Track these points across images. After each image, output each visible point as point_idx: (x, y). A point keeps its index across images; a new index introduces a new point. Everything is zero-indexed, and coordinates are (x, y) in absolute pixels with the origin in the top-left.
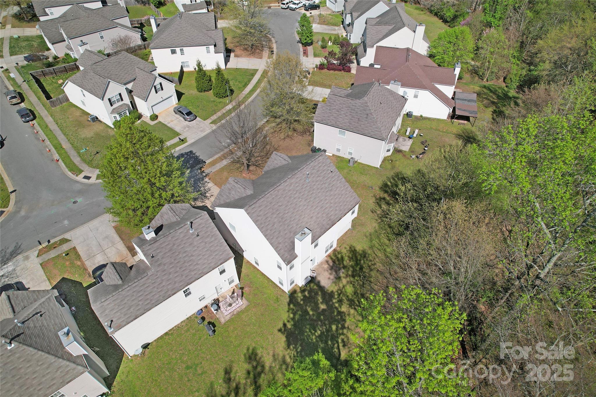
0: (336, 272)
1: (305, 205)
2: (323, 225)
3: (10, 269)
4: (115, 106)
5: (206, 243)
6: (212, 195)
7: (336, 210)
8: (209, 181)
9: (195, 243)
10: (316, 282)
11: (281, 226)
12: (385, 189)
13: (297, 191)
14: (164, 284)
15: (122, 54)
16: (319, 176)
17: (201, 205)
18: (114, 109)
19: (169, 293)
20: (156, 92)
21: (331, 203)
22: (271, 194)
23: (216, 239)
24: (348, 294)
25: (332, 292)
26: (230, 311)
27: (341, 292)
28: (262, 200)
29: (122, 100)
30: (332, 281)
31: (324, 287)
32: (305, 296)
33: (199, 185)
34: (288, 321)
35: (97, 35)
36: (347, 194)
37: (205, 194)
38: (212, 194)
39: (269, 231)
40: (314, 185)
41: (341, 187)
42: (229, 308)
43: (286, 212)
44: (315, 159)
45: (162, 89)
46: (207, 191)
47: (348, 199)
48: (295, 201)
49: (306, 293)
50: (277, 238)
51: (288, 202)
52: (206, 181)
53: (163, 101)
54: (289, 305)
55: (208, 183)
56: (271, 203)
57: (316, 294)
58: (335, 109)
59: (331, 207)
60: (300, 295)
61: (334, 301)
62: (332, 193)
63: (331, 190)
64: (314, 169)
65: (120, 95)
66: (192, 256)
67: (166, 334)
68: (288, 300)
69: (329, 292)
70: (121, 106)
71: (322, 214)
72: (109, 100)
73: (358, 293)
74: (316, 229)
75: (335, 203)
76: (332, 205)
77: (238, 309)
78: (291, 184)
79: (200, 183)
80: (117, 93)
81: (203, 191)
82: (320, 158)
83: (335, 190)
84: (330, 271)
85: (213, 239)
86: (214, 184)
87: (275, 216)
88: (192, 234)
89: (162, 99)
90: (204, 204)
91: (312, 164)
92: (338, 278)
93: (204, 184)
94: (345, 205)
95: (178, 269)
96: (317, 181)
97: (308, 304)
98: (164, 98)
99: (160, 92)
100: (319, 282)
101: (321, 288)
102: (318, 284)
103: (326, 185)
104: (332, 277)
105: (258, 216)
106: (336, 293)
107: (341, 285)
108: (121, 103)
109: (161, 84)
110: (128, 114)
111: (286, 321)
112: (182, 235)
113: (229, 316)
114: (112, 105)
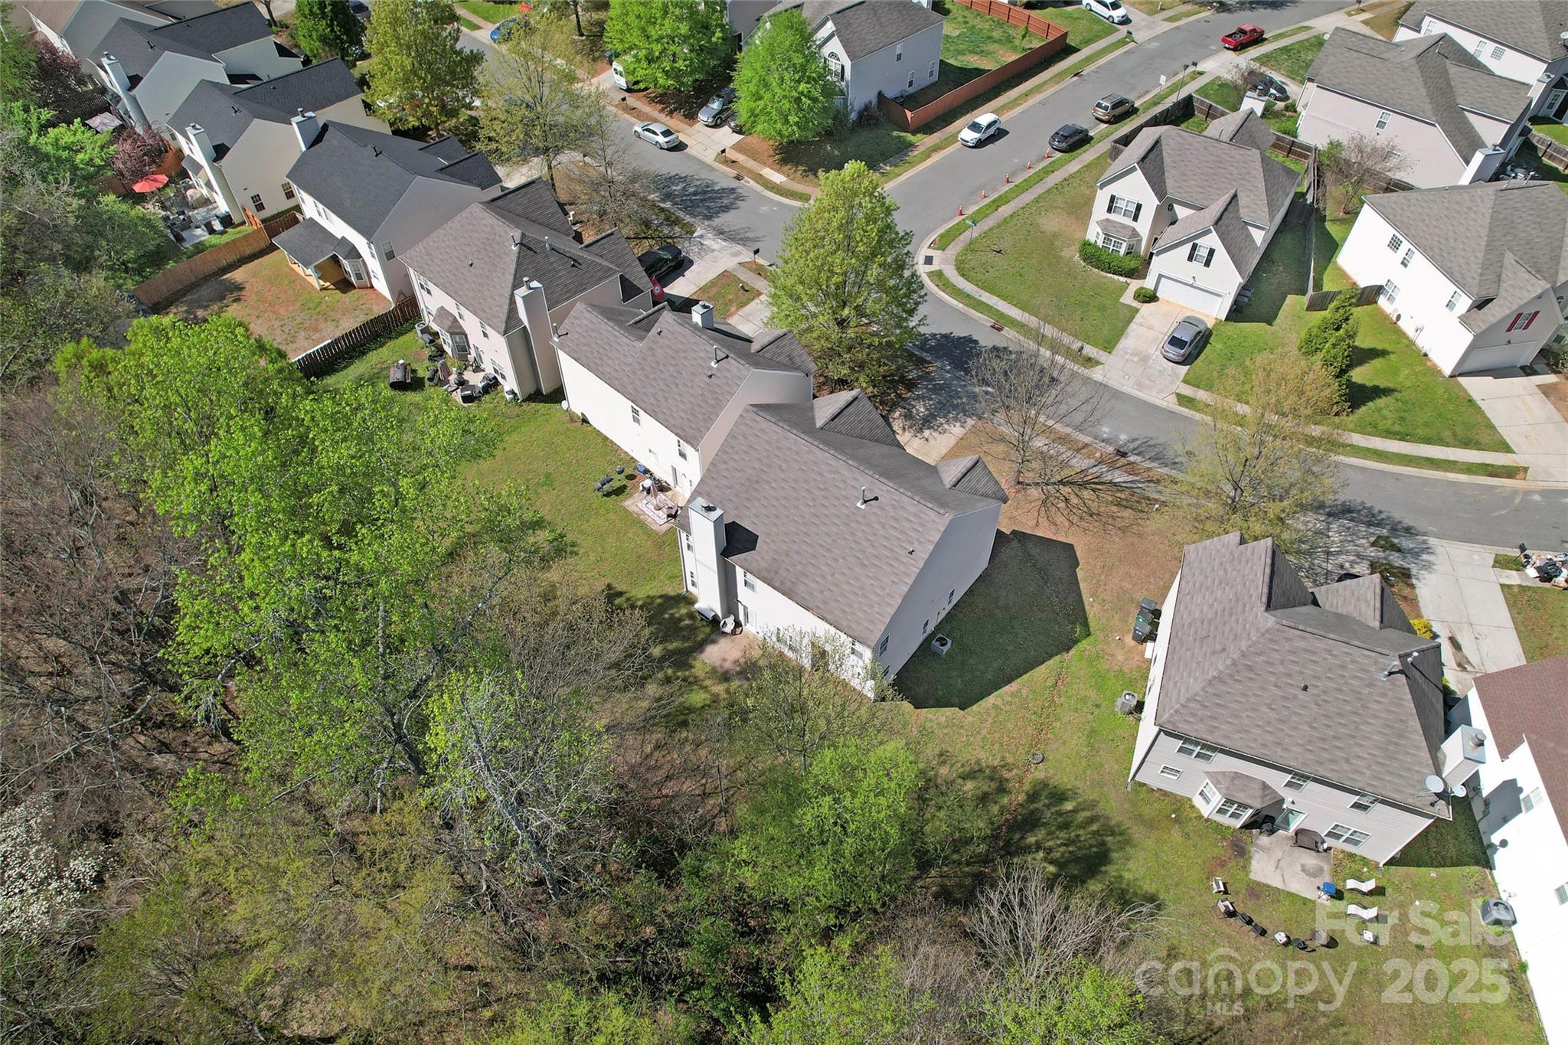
0: (739, 673)
1: (803, 517)
2: (776, 572)
3: (716, 247)
4: (1113, 217)
5: (702, 395)
7: (822, 592)
8: (967, 425)
9: (697, 380)
10: (713, 636)
11: (743, 485)
12: (1045, 793)
13: (826, 489)
14: (627, 369)
15: (1249, 152)
16: (883, 525)
18: (1107, 220)
19: (617, 383)
20: (1190, 258)
21: (833, 575)
22: (795, 442)
23: (713, 406)
24: (685, 696)
25: (691, 667)
26: (645, 509)
27: (691, 683)
28: (777, 429)
29: (1135, 218)
30: (717, 664)
31: (702, 652)
32: (680, 620)
34: (628, 599)
35: (1376, 113)
36: (872, 607)
39: (724, 466)
40: (858, 522)
41: (883, 589)
42: (652, 508)
43: (773, 485)
44: (922, 501)
45: (1207, 264)
46: (936, 430)
47: (860, 614)
48: (802, 493)
49: (687, 622)
50: (717, 486)
51: (795, 480)
52: (964, 421)
53: (1191, 286)
54: (661, 597)
55: (962, 425)
56: (778, 448)
57: (685, 639)
58: (1226, 572)
59: (824, 577)
60: (684, 611)
61: (670, 671)
62: (857, 569)
63: (863, 565)
64: (895, 508)
65: (1139, 207)
66: (677, 385)
67: (606, 438)
68: (672, 594)
69: (691, 661)
70: (1124, 226)
71: (800, 563)
72: (1113, 198)
73: (688, 714)
74: (763, 558)
75: (837, 585)
76: (830, 578)
77: (649, 520)
78: (837, 472)
80: (1137, 200)
82: (932, 514)
83: (867, 576)
84: (742, 660)
85: (712, 402)
86: (962, 435)
87: (757, 466)
88: (711, 368)
89: (1191, 281)
91: (905, 499)
92: (726, 677)
93: (956, 419)
94: (844, 612)
95: (652, 377)
96: (869, 525)
97: (662, 628)
98: (1198, 284)
99: (1197, 266)
100: (714, 642)
101: (700, 646)
102: (709, 640)
103: (870, 550)
104: (728, 665)
105: (744, 436)
106: (687, 673)
107: (708, 683)
108: (1129, 222)
109: (1212, 252)
110: (1122, 251)
111: (628, 595)
112: (702, 355)
113: (636, 509)
114: (1109, 210)
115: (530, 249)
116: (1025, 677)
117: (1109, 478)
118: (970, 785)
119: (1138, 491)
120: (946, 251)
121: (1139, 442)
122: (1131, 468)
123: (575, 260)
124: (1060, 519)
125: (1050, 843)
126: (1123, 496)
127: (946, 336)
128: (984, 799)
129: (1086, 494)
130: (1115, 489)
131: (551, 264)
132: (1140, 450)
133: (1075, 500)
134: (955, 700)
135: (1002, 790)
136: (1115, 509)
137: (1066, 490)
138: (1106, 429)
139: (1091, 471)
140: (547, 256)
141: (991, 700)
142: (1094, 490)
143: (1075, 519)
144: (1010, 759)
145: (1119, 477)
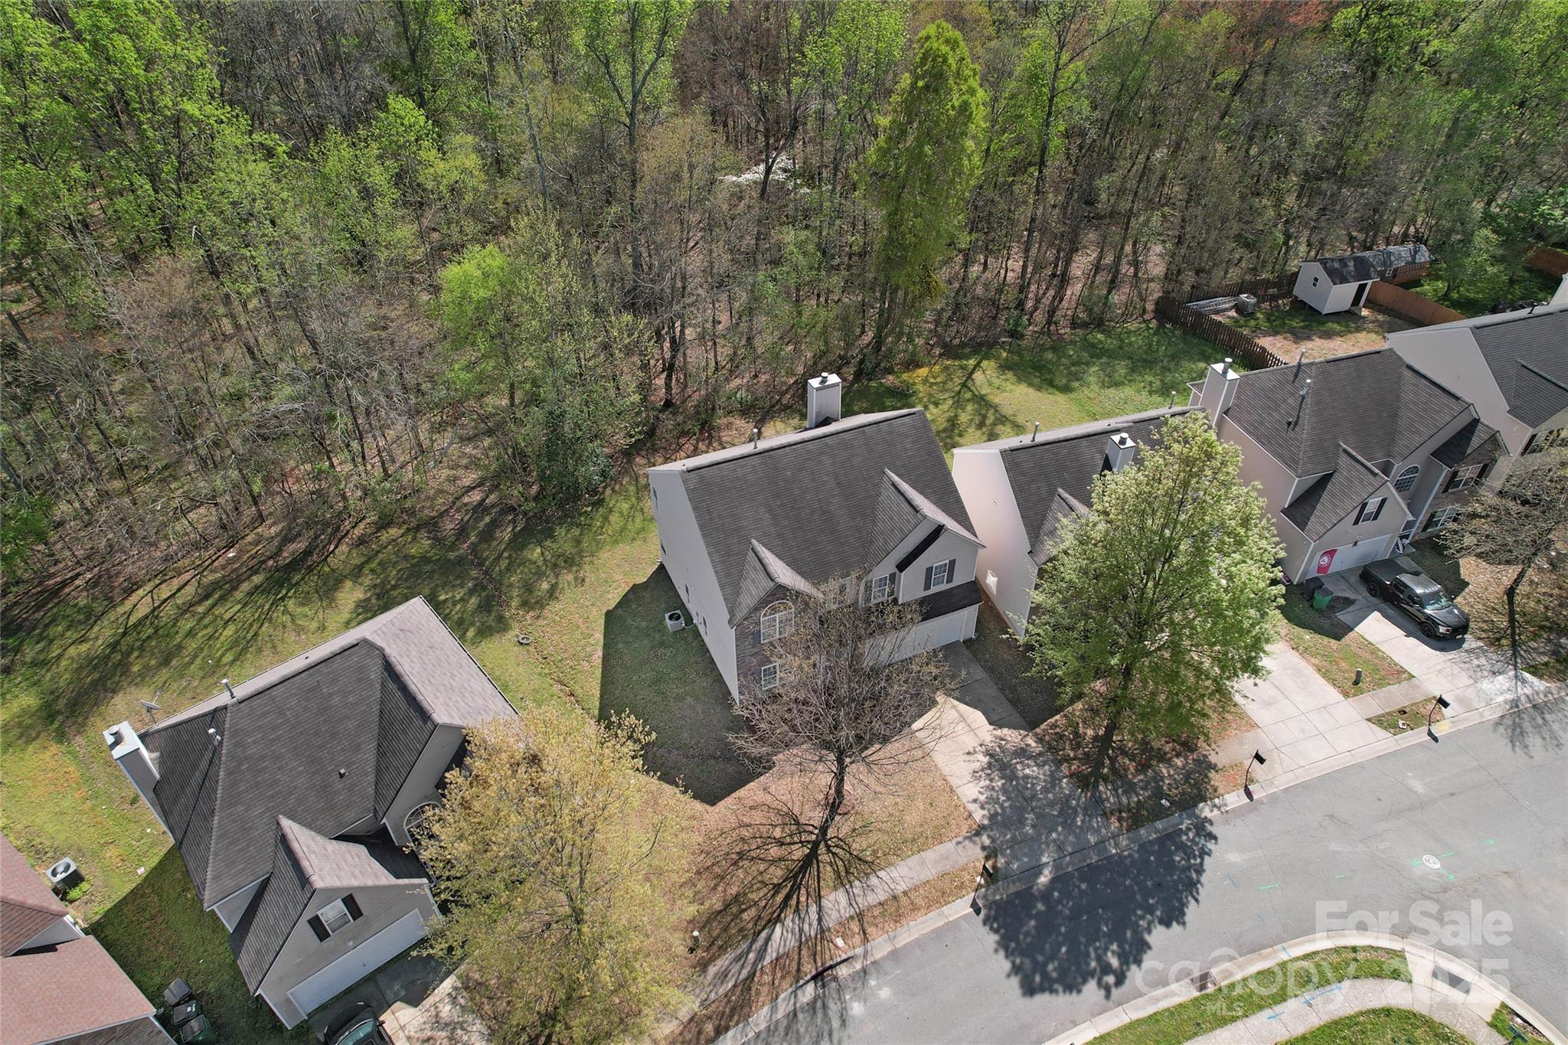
6: (969, 753)
8: (972, 807)
12: (494, 626)
17: (1006, 731)
33: (1009, 799)
37: (990, 764)
38: (968, 758)
46: (983, 770)
52: (982, 808)
55: (975, 801)
79: (1002, 807)
81: (996, 775)
86: (958, 791)
90: (998, 732)
93: (992, 800)
115: (1296, 376)
116: (598, 673)
117: (788, 922)
118: (545, 586)
119: (744, 946)
120: (1487, 1030)
121: (836, 1024)
122: (788, 968)
123: (1296, 423)
124: (758, 817)
125: (458, 607)
126: (745, 916)
127: (1192, 886)
128: (529, 588)
129: (777, 874)
130: (765, 915)
131: (1285, 401)
132: (820, 1015)
133: (774, 851)
134: (620, 611)
135: (525, 604)
136: (734, 890)
137: (799, 853)
138: (885, 993)
139: (813, 909)
140: (1292, 394)
141: (599, 637)
142: (777, 888)
143: (745, 833)
144: (541, 622)
145: (781, 938)
